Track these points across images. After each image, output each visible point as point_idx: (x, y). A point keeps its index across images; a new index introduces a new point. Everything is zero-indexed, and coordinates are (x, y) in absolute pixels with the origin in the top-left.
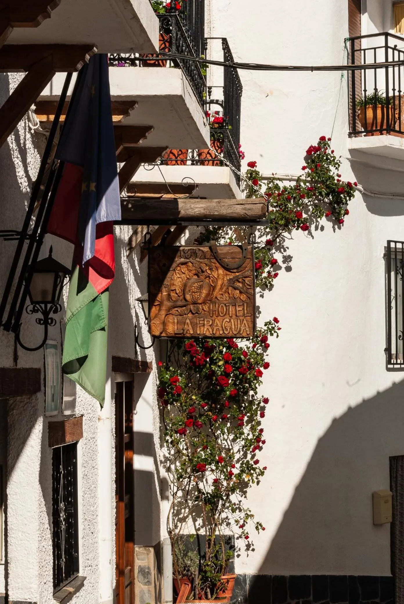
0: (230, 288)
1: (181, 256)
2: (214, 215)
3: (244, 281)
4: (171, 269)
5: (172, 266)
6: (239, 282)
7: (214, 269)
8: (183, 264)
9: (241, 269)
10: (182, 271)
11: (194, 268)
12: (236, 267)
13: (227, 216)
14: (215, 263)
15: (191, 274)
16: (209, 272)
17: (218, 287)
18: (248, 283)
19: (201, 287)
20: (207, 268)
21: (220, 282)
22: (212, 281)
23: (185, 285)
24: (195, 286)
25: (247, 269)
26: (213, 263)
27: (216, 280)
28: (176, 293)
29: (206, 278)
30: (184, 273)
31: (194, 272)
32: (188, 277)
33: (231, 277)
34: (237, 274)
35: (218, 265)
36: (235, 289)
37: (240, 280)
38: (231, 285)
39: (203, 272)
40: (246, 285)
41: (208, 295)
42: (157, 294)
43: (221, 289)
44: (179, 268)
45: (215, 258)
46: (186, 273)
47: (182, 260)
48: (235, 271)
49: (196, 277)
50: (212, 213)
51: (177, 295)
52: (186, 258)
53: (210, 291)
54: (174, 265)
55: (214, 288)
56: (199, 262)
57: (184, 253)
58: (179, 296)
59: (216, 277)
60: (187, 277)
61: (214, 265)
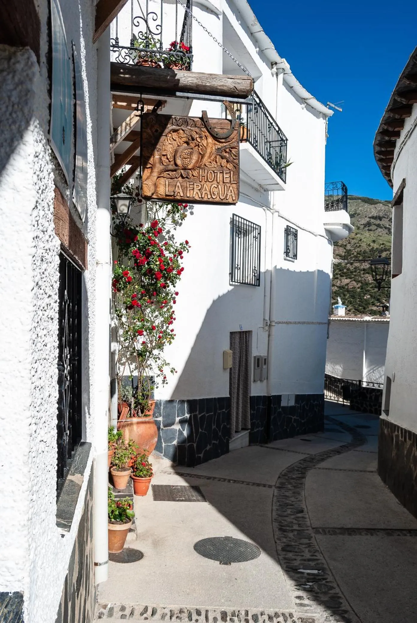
0: (218, 157)
1: (173, 124)
2: (205, 86)
3: (231, 151)
4: (164, 134)
5: (165, 132)
6: (226, 152)
7: (203, 138)
8: (175, 131)
9: (228, 140)
10: (174, 138)
11: (185, 135)
12: (225, 136)
13: (217, 89)
14: (205, 132)
15: (182, 142)
16: (199, 140)
17: (207, 155)
18: (234, 153)
19: (191, 153)
20: (198, 136)
21: (209, 151)
22: (201, 149)
23: (176, 152)
24: (186, 152)
25: (233, 140)
26: (203, 132)
27: (205, 149)
28: (167, 159)
29: (195, 146)
30: (175, 140)
31: (185, 139)
32: (179, 144)
33: (219, 147)
34: (225, 144)
35: (207, 134)
36: (222, 158)
37: (228, 150)
38: (220, 154)
39: (193, 139)
40: (232, 155)
41: (197, 162)
42: (150, 157)
43: (210, 157)
44: (170, 135)
45: (206, 127)
46: (177, 140)
47: (174, 127)
48: (223, 140)
49: (185, 145)
50: (204, 84)
51: (168, 161)
52: (178, 125)
53: (199, 158)
54: (167, 131)
55: (203, 156)
56: (190, 129)
57: (176, 120)
58: (170, 161)
59: (205, 145)
60: (177, 144)
61: (204, 134)
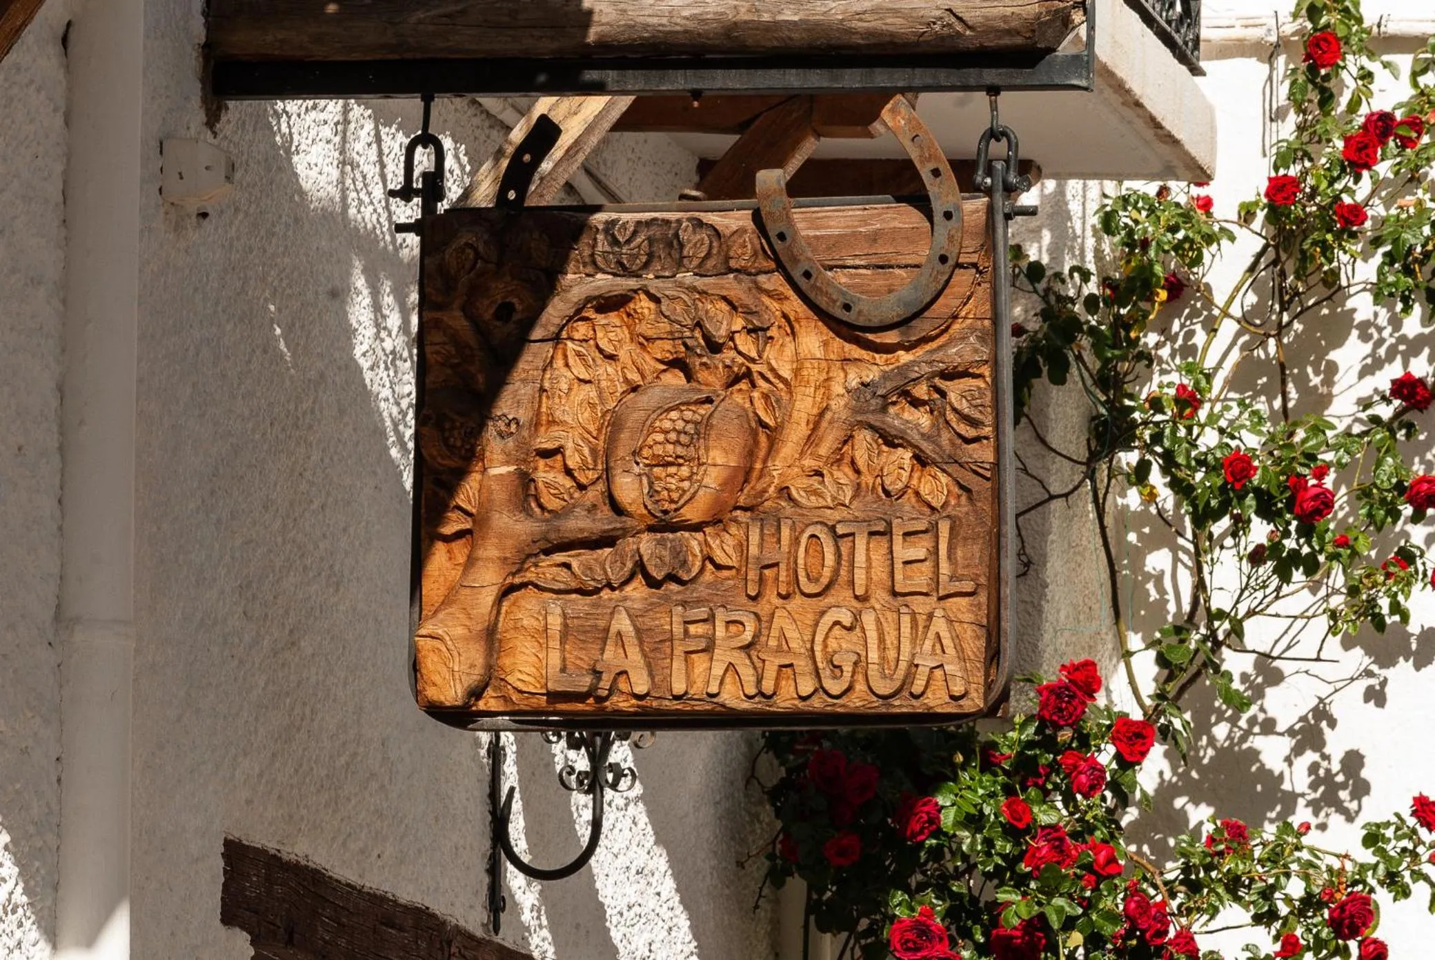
0: (864, 438)
1: (594, 263)
2: (776, 26)
3: (943, 394)
4: (537, 334)
5: (544, 318)
6: (916, 403)
7: (773, 332)
8: (608, 304)
9: (922, 327)
10: (603, 344)
11: (665, 326)
12: (893, 314)
13: (850, 32)
14: (781, 298)
15: (650, 365)
16: (746, 344)
17: (796, 433)
18: (964, 406)
19: (702, 430)
20: (738, 324)
21: (804, 405)
22: (766, 397)
23: (613, 424)
24: (667, 425)
25: (956, 326)
26: (768, 293)
27: (785, 397)
28: (568, 472)
29: (730, 385)
30: (611, 357)
31: (664, 349)
32: (634, 377)
33: (872, 374)
34: (904, 357)
35: (795, 305)
36: (890, 440)
37: (921, 391)
38: (871, 419)
39: (714, 347)
40: (950, 416)
41: (744, 474)
42: (461, 474)
43: (812, 439)
44: (582, 330)
45: (781, 267)
46: (622, 354)
47: (603, 282)
48: (891, 337)
49: (675, 379)
50: (766, 17)
51: (568, 483)
52: (623, 270)
53: (751, 454)
54: (556, 311)
55: (774, 434)
56: (692, 289)
57: (615, 242)
58: (582, 487)
59: (786, 373)
60: (626, 380)
61: (774, 305)
